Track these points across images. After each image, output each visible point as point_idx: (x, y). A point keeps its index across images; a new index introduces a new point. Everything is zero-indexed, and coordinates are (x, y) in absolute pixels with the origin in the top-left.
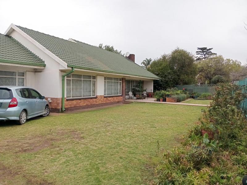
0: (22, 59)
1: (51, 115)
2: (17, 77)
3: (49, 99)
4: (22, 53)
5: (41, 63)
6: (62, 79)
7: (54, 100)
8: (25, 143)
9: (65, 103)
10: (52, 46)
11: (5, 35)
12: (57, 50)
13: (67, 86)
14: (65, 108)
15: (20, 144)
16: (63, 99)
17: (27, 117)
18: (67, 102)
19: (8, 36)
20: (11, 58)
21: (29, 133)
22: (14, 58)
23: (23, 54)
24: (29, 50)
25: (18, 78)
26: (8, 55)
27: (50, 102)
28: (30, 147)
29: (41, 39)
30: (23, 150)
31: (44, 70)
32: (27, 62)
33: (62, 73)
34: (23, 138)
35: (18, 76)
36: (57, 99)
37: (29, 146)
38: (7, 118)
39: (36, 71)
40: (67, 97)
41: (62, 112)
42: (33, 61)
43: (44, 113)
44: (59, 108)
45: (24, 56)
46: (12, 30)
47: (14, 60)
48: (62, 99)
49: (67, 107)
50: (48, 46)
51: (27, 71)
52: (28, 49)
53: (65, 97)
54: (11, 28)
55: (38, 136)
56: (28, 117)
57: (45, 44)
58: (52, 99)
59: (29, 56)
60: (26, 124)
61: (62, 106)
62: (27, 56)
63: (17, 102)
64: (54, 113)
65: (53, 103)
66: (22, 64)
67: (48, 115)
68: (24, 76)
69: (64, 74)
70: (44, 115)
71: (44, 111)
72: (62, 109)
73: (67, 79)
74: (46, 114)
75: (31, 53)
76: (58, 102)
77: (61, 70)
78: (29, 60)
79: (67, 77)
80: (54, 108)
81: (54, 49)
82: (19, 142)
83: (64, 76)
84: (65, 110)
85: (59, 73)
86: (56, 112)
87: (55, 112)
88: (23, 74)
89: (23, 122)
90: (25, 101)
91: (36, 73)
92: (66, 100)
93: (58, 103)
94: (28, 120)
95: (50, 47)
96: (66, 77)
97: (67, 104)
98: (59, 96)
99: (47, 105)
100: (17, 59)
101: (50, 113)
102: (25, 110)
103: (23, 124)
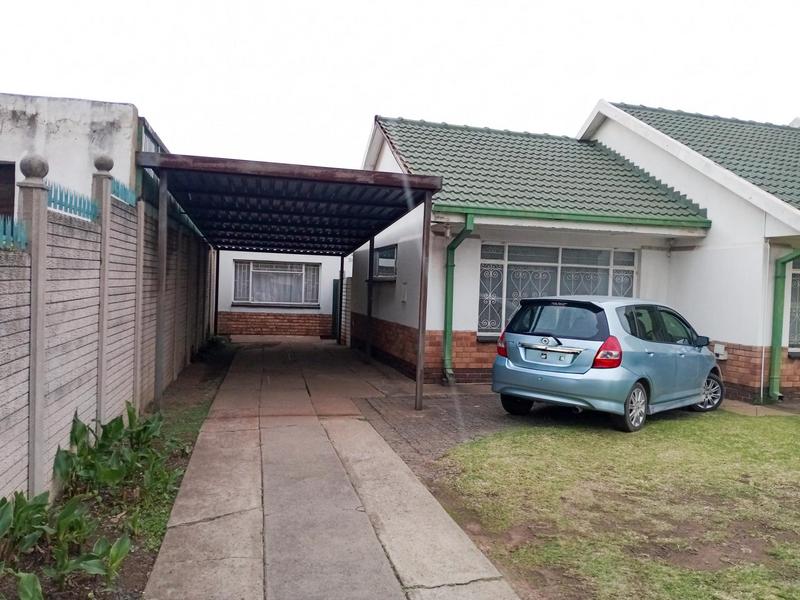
0: (632, 209)
1: (727, 409)
2: (612, 268)
3: (719, 349)
4: (628, 189)
5: (693, 218)
6: (773, 274)
7: (738, 352)
8: (657, 512)
9: (783, 367)
10: (733, 152)
11: (579, 141)
12: (756, 164)
13: (792, 300)
14: (782, 390)
15: (639, 514)
16: (777, 352)
17: (647, 408)
18: (790, 366)
19: (588, 140)
20: (599, 207)
21: (662, 471)
22: (607, 207)
23: (634, 190)
24: (651, 175)
25: (615, 271)
26: (590, 199)
27: (721, 358)
28: (678, 540)
29: (694, 135)
30: (655, 545)
31: (704, 242)
32: (648, 216)
33: (776, 250)
34: (646, 489)
35: (615, 263)
36: (750, 349)
37: (674, 534)
38: (589, 404)
39: (673, 246)
40: (791, 346)
41: (769, 401)
42: (665, 211)
43: (702, 398)
44: (757, 385)
45: (636, 196)
46: (602, 121)
47: (607, 214)
48: (772, 351)
49: (790, 384)
50: (723, 155)
51: (643, 247)
52: (648, 173)
53: (785, 342)
54: (599, 113)
55: (703, 497)
56: (650, 406)
57: (711, 149)
58: (729, 348)
59: (651, 198)
60: (644, 430)
61: (769, 379)
62: (645, 197)
63: (621, 353)
64: (737, 403)
65: (734, 363)
66: (630, 224)
67: (714, 409)
68: (632, 264)
69: (785, 253)
70: (702, 404)
71: (703, 390)
72: (767, 389)
73: (794, 275)
74: (709, 403)
75: (657, 185)
76: (753, 361)
77: (770, 238)
78: (654, 211)
79: (794, 267)
80: (735, 381)
81: (742, 163)
82: (633, 502)
83: (784, 264)
84: (780, 398)
85: (765, 250)
86: (746, 401)
87: (739, 399)
88: (629, 258)
89: (637, 425)
90: (647, 351)
91: (674, 253)
92: (785, 355)
93: (755, 365)
94: (650, 418)
95: (730, 156)
96: (789, 265)
97: (789, 372)
98: (761, 339)
99: (715, 371)
100: (615, 208)
101: (725, 401)
102: (644, 383)
103: (636, 429)
